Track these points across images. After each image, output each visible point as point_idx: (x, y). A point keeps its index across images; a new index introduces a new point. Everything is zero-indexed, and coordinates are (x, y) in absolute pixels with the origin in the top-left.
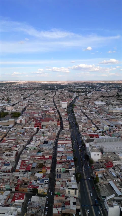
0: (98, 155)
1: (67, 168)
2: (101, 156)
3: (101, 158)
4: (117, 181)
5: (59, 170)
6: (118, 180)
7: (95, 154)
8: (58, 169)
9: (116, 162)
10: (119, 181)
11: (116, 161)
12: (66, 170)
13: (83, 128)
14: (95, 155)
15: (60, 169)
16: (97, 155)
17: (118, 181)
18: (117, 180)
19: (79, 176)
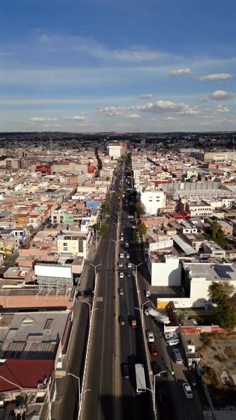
0: (158, 199)
1: (78, 215)
2: (164, 200)
3: (165, 206)
4: (189, 232)
5: (58, 220)
6: (193, 230)
7: (150, 197)
8: (55, 217)
9: (197, 210)
10: (196, 232)
11: (197, 208)
12: (75, 219)
13: (141, 176)
14: (151, 199)
15: (62, 217)
16: (154, 199)
17: (193, 232)
18: (189, 230)
19: (100, 226)
